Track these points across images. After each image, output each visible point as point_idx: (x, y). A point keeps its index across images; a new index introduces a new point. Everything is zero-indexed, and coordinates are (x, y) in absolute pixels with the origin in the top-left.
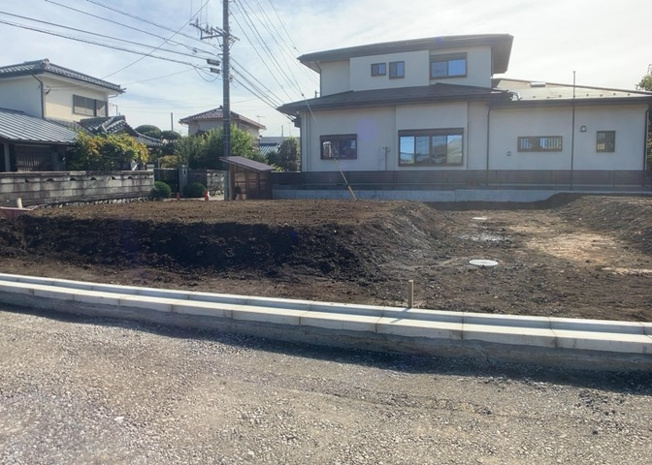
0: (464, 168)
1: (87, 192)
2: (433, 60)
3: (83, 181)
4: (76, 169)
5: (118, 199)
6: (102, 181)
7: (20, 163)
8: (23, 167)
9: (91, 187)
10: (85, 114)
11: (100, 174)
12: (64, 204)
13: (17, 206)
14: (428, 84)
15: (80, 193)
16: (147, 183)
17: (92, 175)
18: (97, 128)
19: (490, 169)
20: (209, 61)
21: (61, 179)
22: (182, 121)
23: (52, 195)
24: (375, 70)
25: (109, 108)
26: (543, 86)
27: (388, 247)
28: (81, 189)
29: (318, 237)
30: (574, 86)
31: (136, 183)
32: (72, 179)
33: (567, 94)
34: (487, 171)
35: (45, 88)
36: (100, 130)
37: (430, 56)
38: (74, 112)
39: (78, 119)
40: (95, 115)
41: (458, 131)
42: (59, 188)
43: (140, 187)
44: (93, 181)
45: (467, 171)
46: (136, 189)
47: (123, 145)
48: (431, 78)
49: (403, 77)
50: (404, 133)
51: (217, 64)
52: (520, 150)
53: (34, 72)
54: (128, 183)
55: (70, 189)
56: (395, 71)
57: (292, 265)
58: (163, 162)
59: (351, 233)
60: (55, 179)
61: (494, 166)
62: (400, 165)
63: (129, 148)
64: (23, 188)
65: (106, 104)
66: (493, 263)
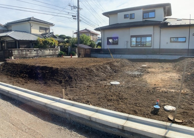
0: (152, 48)
1: (39, 54)
2: (144, 13)
3: (38, 51)
4: (36, 48)
5: (48, 56)
6: (44, 51)
7: (21, 46)
8: (22, 47)
9: (40, 53)
10: (43, 32)
11: (43, 49)
12: (32, 57)
13: (12, 59)
14: (142, 20)
15: (37, 54)
16: (57, 51)
17: (40, 49)
18: (45, 36)
19: (161, 48)
20: (73, 16)
21: (31, 51)
22: (75, 33)
23: (29, 55)
24: (125, 17)
25: (50, 30)
26: (181, 20)
27: (86, 76)
28: (37, 53)
29: (64, 72)
30: (190, 20)
31: (54, 52)
32: (35, 51)
33: (188, 23)
34: (160, 49)
35: (31, 25)
36: (46, 36)
37: (143, 11)
38: (40, 31)
39: (41, 33)
40: (46, 32)
41: (150, 36)
42: (31, 53)
43: (55, 53)
44: (41, 51)
45: (153, 49)
46: (54, 53)
47: (50, 41)
48: (143, 18)
49: (134, 18)
50: (132, 36)
51: (75, 16)
52: (171, 42)
53: (28, 21)
54: (51, 52)
55: (34, 53)
56: (132, 16)
57: (52, 80)
58: (66, 45)
59: (75, 71)
60: (30, 51)
61: (162, 47)
62: (131, 47)
63: (52, 42)
64: (21, 53)
65: (49, 29)
66: (117, 83)
